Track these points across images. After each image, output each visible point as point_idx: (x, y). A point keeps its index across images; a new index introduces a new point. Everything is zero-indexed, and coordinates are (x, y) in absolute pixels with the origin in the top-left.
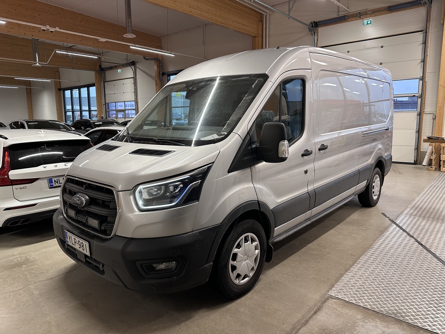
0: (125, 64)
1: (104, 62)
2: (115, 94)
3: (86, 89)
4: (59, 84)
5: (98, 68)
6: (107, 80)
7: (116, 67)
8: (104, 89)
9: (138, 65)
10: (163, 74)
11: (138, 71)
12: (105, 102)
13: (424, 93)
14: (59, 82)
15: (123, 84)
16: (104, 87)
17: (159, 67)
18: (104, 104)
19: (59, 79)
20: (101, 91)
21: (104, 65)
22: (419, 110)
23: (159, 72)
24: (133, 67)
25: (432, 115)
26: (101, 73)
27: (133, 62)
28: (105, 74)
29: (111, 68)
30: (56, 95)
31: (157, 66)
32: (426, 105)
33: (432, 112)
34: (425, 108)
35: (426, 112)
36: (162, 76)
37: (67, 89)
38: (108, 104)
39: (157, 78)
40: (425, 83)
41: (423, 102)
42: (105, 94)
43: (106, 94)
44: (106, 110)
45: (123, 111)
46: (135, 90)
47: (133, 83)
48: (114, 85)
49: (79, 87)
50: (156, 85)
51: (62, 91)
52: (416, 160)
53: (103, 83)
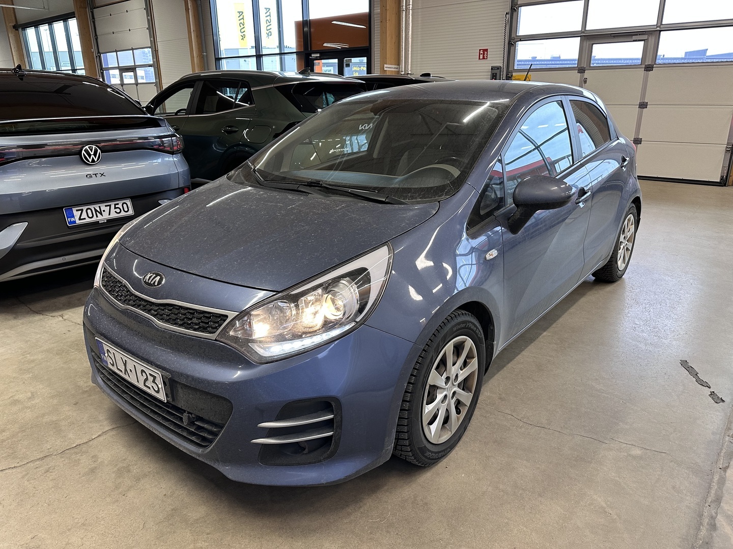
2: (113, 33)
3: (62, 24)
4: (14, 15)
6: (97, 5)
8: (94, 23)
12: (98, 52)
14: (12, 9)
15: (127, 12)
16: (93, 18)
18: (97, 55)
19: (11, 4)
20: (89, 27)
30: (10, 38)
37: (29, 25)
42: (96, 35)
43: (98, 34)
44: (101, 69)
45: (132, 69)
46: (150, 22)
47: (145, 9)
48: (111, 15)
49: (50, 21)
50: (187, 10)
51: (20, 30)
52: (725, 177)
53: (90, 10)
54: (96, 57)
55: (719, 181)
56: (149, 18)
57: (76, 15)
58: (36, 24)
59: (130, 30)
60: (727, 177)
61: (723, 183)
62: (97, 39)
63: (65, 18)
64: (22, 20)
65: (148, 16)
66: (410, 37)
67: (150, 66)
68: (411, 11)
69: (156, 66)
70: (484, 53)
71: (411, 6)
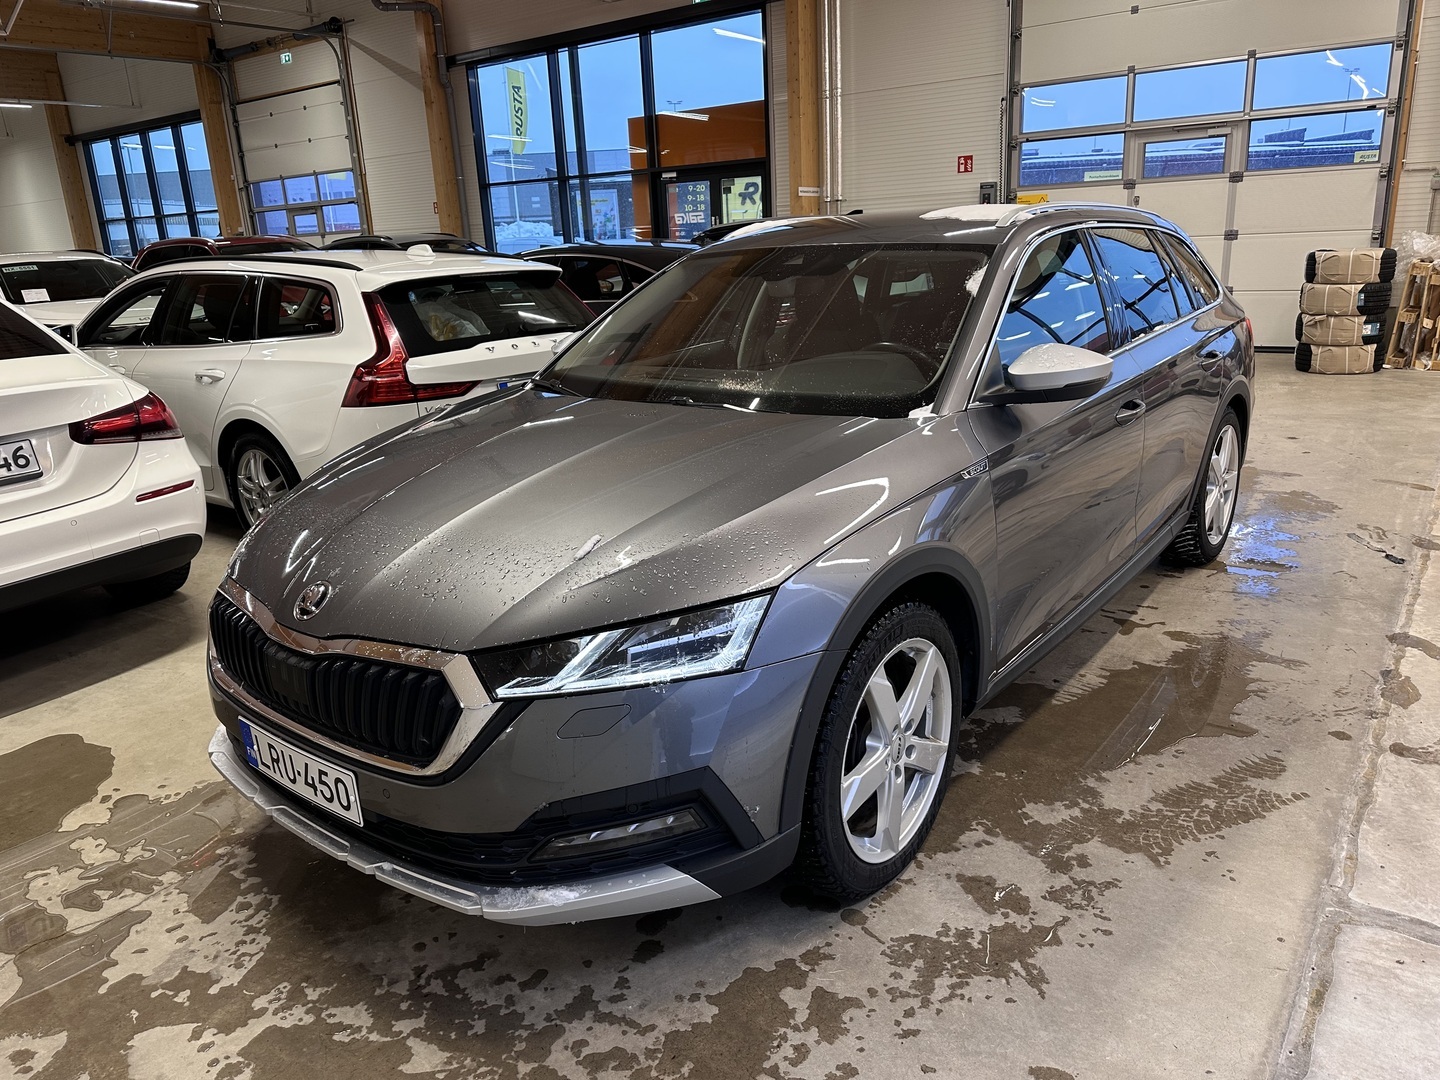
0: (305, 30)
1: (224, 22)
2: (276, 146)
3: (168, 132)
4: (66, 121)
5: (204, 49)
6: (243, 97)
7: (272, 45)
8: (237, 129)
9: (353, 33)
10: (451, 62)
11: (355, 55)
12: (246, 181)
13: (1408, 96)
14: (64, 112)
15: (305, 108)
16: (236, 121)
17: (433, 36)
18: (242, 186)
19: (61, 97)
20: (226, 139)
21: (227, 38)
22: (1386, 160)
23: (436, 54)
24: (335, 42)
25: (1430, 176)
26: (218, 69)
27: (334, 20)
28: (231, 73)
29: (254, 49)
30: (59, 159)
31: (427, 34)
32: (1411, 138)
33: (1430, 166)
34: (1409, 150)
35: (1411, 167)
36: (448, 71)
37: (99, 136)
38: (257, 184)
39: (429, 80)
40: (1413, 59)
41: (1403, 131)
42: (240, 150)
43: (244, 149)
44: (250, 210)
45: (315, 209)
46: (352, 126)
47: (342, 103)
48: (271, 115)
49: (143, 129)
51: (80, 146)
53: (228, 107)
54: (239, 189)
56: (350, 118)
57: (203, 115)
58: (114, 134)
59: (310, 141)
62: (242, 158)
63: (175, 122)
64: (82, 126)
65: (347, 115)
66: (840, 141)
67: (350, 202)
68: (839, 98)
69: (363, 203)
70: (966, 164)
71: (839, 90)
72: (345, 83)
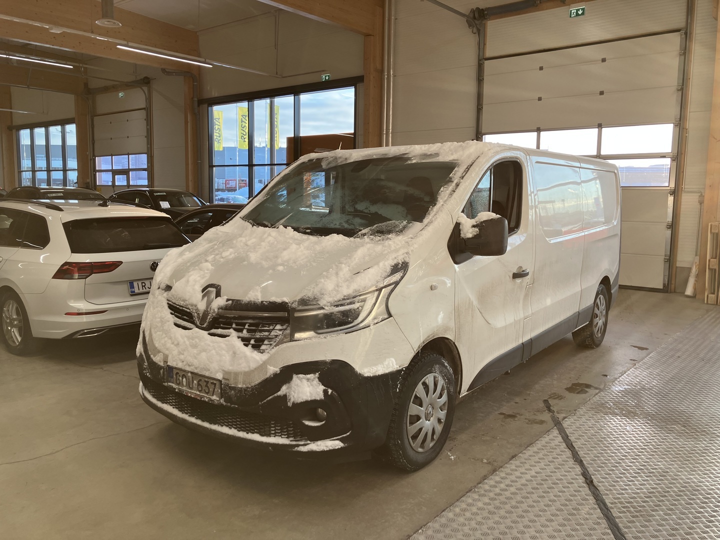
0: (133, 82)
2: (111, 139)
3: (59, 128)
4: (10, 118)
5: (81, 88)
6: (98, 113)
7: (115, 88)
8: (93, 128)
9: (155, 85)
10: (200, 102)
11: (155, 96)
12: (93, 155)
13: (683, 152)
14: (9, 114)
15: (128, 121)
16: (93, 124)
17: (192, 89)
19: (9, 107)
20: (87, 133)
21: (94, 84)
22: (673, 185)
23: (193, 98)
24: (145, 89)
25: (696, 196)
26: (87, 98)
27: (146, 78)
28: (94, 100)
29: (106, 89)
30: (3, 138)
31: (189, 88)
32: (686, 175)
33: (696, 190)
34: (685, 181)
35: (687, 190)
36: (199, 106)
37: (24, 127)
38: (99, 157)
39: (187, 110)
40: (684, 133)
41: (682, 169)
43: (95, 139)
44: (94, 171)
45: (125, 172)
46: (149, 132)
47: (145, 120)
48: (111, 123)
49: (46, 125)
50: (186, 122)
51: (14, 131)
52: (666, 284)
53: (90, 117)
54: (91, 159)
55: (661, 287)
56: (148, 127)
57: (76, 120)
58: (32, 127)
59: (128, 137)
60: (668, 284)
61: (666, 289)
62: (93, 144)
63: (63, 123)
64: (17, 122)
65: (147, 125)
67: (144, 170)
68: (390, 134)
69: (150, 170)
71: (391, 130)
72: (148, 110)
